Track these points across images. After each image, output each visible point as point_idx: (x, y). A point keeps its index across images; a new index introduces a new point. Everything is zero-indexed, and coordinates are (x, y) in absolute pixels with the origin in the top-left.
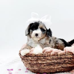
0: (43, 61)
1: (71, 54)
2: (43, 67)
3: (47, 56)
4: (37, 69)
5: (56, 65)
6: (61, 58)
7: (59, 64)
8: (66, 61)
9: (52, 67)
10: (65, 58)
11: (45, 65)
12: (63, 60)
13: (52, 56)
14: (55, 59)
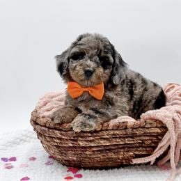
0: (91, 141)
1: (159, 126)
2: (90, 155)
3: (101, 130)
4: (75, 159)
5: (122, 150)
6: (133, 136)
7: (129, 147)
8: (146, 142)
9: (111, 155)
10: (145, 134)
12: (138, 138)
13: (112, 130)
14: (120, 138)
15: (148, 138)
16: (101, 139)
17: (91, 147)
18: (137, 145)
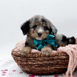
0: (33, 62)
1: (65, 55)
2: (34, 68)
3: (38, 57)
5: (49, 66)
7: (52, 65)
8: (59, 62)
10: (58, 59)
11: (36, 66)
12: (55, 61)
13: (43, 57)
14: (47, 60)
15: (60, 61)
16: (38, 61)
17: (34, 65)
18: (55, 64)
